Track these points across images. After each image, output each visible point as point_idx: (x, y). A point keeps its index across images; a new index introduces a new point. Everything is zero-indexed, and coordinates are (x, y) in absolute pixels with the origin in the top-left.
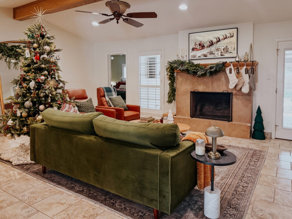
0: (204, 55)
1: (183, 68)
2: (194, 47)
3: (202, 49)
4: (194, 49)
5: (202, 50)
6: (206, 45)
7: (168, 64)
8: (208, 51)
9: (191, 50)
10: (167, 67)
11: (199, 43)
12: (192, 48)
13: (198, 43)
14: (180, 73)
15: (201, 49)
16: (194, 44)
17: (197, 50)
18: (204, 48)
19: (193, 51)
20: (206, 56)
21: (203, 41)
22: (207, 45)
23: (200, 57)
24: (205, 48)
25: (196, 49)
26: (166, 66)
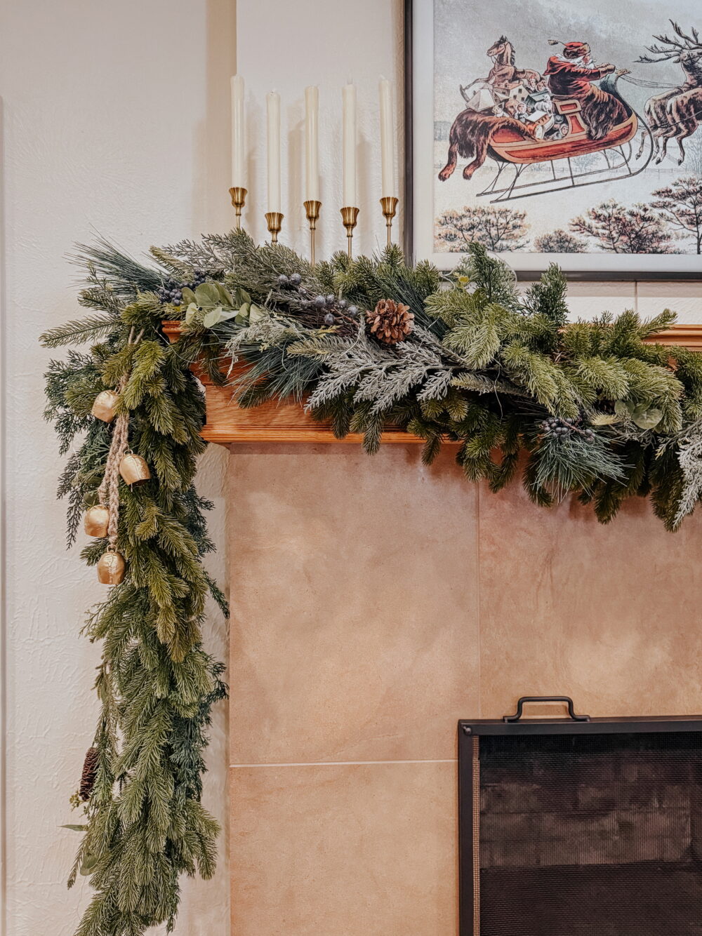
0: (625, 229)
1: (413, 373)
2: (487, 100)
3: (593, 143)
4: (485, 129)
5: (597, 159)
6: (639, 98)
7: (90, 299)
8: (666, 183)
9: (445, 145)
10: (61, 354)
11: (552, 64)
12: (451, 111)
13: (534, 61)
14: (293, 459)
15: (577, 148)
16: (489, 63)
17: (526, 144)
18: (615, 130)
19: (462, 162)
20: (640, 244)
21: (603, 28)
22: (659, 94)
23: (563, 244)
24: (626, 135)
25: (515, 130)
26: (53, 339)
